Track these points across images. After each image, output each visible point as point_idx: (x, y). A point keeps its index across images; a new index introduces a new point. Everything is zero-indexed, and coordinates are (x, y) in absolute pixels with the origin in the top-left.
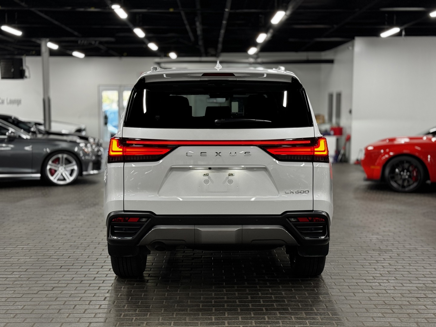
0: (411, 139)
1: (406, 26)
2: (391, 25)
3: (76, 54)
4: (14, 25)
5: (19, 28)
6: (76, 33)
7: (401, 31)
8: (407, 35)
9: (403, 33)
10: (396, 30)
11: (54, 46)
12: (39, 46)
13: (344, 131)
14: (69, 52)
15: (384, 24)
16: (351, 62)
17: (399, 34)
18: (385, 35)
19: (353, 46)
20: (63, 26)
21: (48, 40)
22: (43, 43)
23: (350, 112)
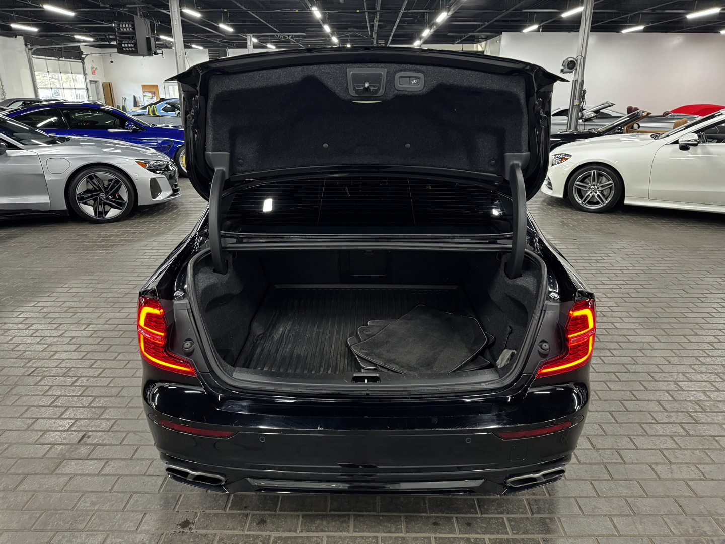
1: (543, 23)
2: (532, 22)
3: (270, 46)
4: (227, 23)
6: (276, 29)
8: (543, 31)
9: (541, 29)
10: (535, 27)
15: (526, 22)
17: (538, 30)
18: (526, 31)
19: (500, 40)
22: (248, 38)
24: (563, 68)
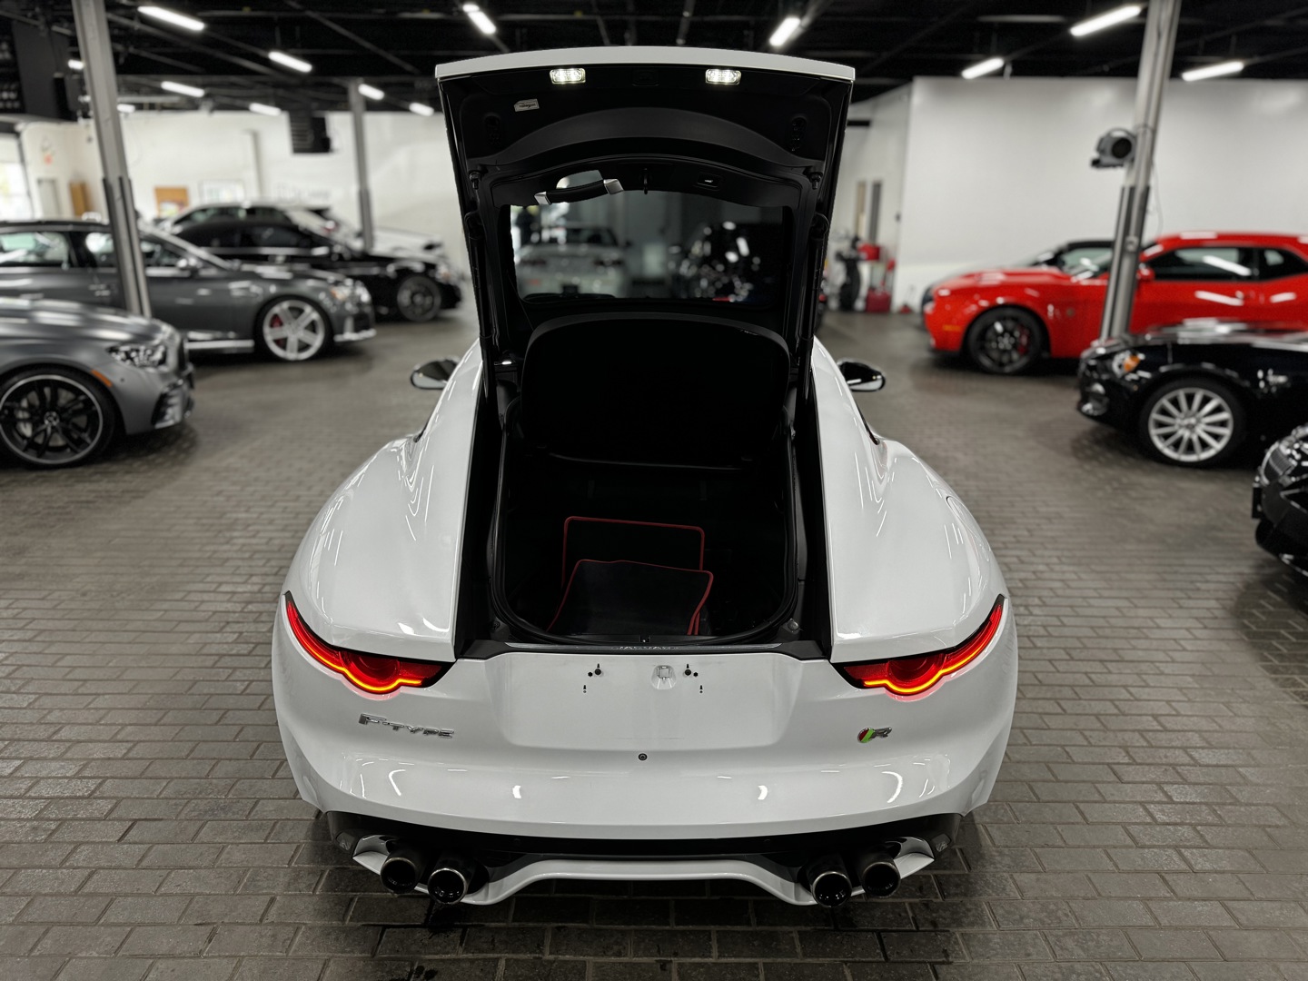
0: (1009, 274)
1: (1015, 55)
2: (987, 54)
3: (417, 108)
4: (293, 51)
5: (305, 58)
6: (408, 67)
7: (1003, 68)
8: (1015, 73)
9: (1009, 70)
10: (995, 64)
11: (376, 94)
12: (344, 92)
13: (882, 254)
14: (403, 104)
15: (971, 51)
16: (905, 124)
17: (999, 73)
18: (971, 73)
19: (910, 94)
20: (382, 53)
21: (361, 79)
22: (351, 87)
23: (898, 218)
24: (1095, 155)
